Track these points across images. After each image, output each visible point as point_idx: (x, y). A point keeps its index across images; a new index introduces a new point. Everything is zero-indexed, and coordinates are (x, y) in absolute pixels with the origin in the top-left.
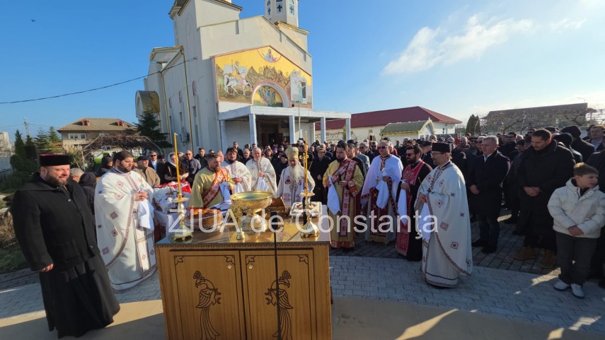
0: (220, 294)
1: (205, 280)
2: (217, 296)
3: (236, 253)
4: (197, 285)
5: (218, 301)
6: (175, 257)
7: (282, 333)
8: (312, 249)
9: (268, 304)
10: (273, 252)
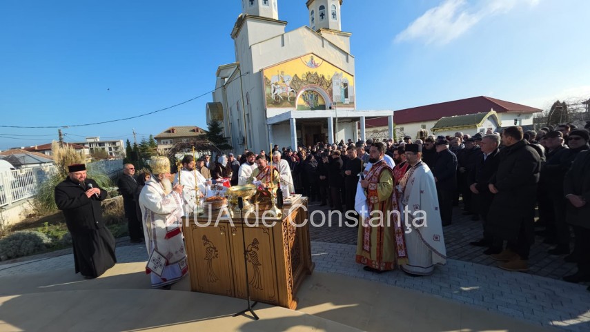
0: (218, 251)
1: (209, 241)
2: (216, 253)
3: (225, 225)
4: (204, 244)
5: (216, 256)
6: (192, 225)
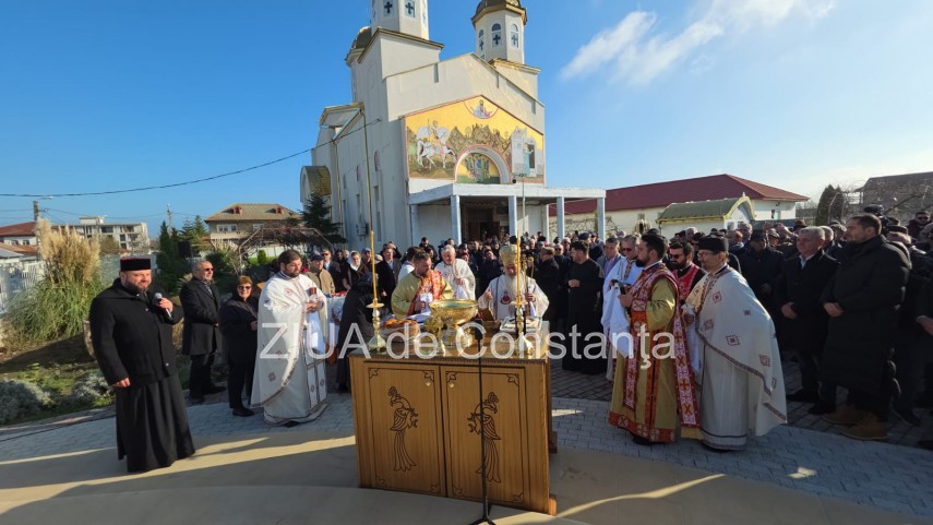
0: (417, 415)
1: (400, 398)
2: (414, 418)
3: (435, 368)
4: (392, 403)
5: (414, 424)
6: (369, 369)
7: (487, 470)
8: (523, 368)
9: (471, 431)
10: (477, 370)
